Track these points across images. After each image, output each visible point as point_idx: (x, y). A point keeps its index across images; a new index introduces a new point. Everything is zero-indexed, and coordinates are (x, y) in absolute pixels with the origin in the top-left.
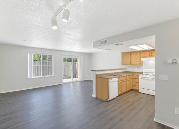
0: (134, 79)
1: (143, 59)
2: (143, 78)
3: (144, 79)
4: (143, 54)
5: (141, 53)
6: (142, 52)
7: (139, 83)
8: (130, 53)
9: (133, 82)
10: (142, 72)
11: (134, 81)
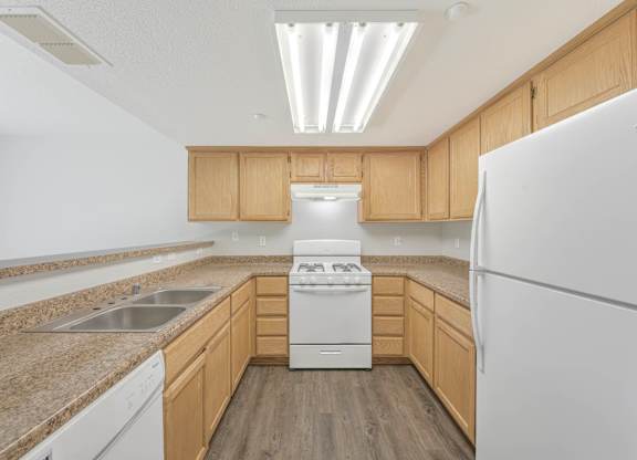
0: (260, 299)
1: (299, 191)
2: (309, 290)
3: (312, 293)
4: (300, 165)
5: (289, 159)
6: (293, 156)
7: (287, 316)
8: (234, 155)
9: (258, 316)
10: (292, 257)
11: (261, 311)
